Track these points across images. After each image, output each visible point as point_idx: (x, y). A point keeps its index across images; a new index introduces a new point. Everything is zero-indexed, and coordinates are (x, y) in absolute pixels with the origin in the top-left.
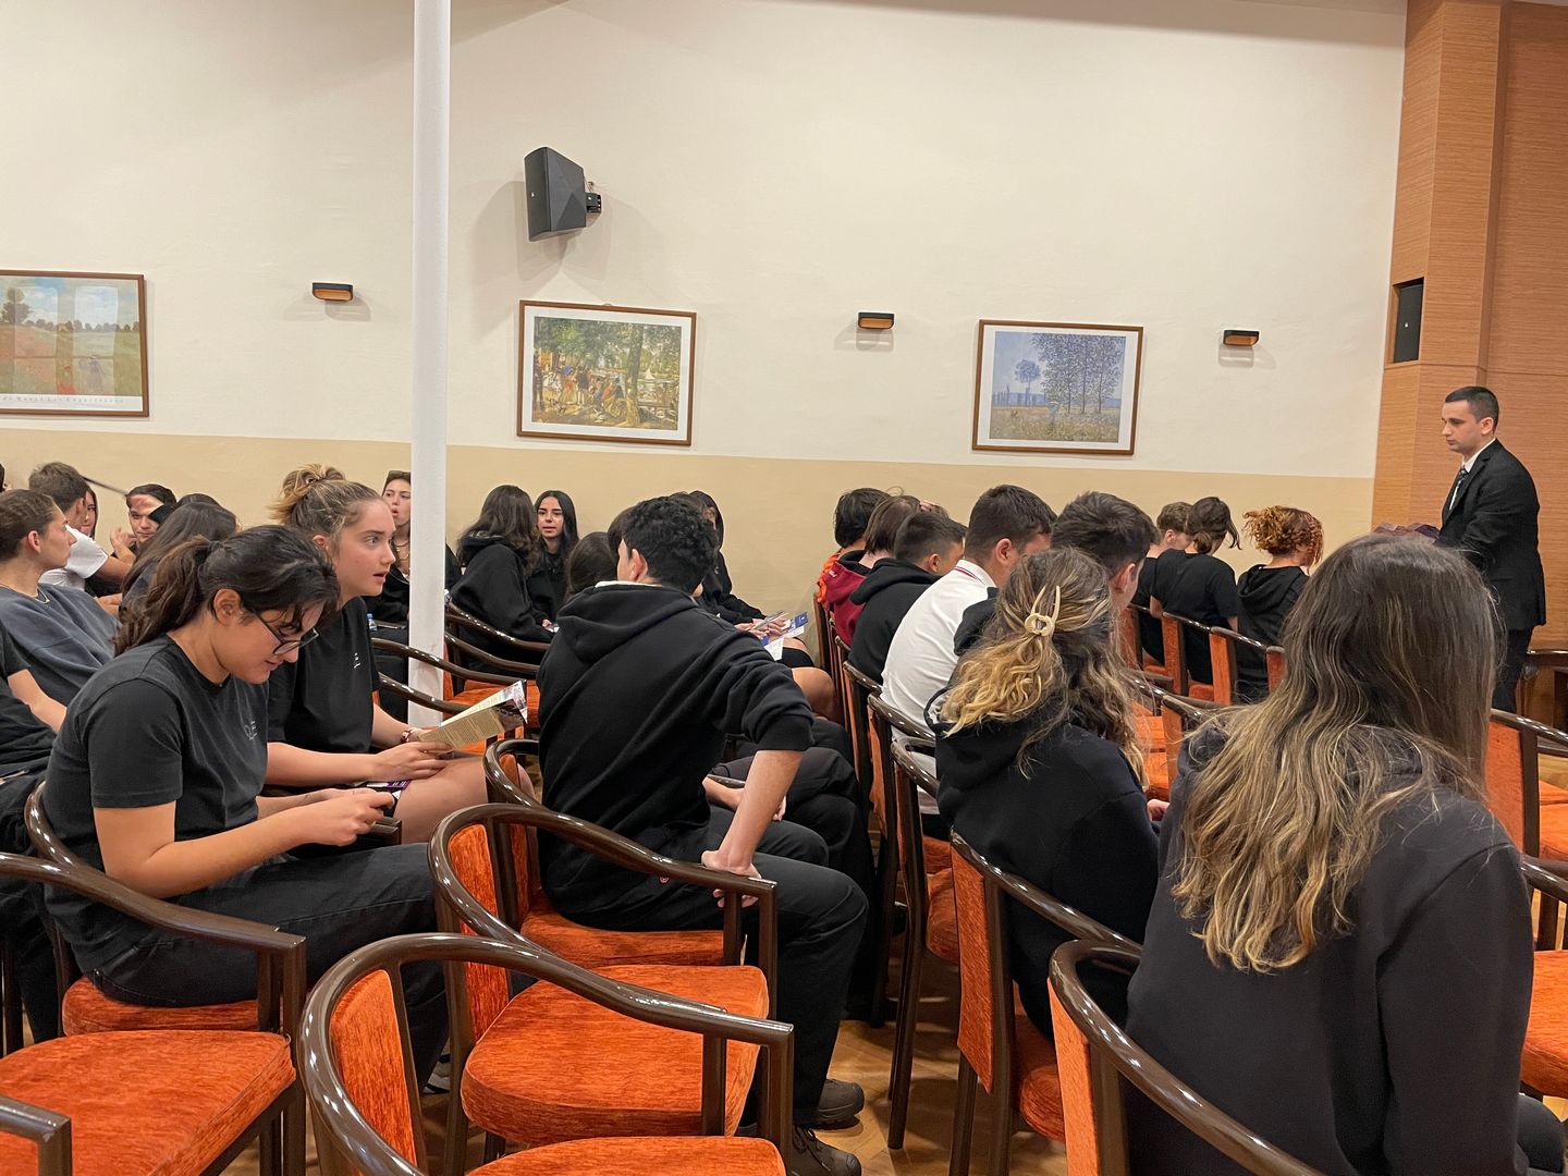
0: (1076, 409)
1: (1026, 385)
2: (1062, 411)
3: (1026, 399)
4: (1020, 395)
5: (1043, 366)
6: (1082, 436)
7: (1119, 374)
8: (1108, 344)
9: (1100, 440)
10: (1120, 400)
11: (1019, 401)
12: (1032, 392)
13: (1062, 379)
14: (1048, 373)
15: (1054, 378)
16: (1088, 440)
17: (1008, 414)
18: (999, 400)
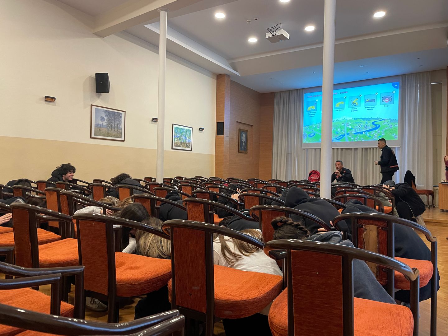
0: (113, 130)
1: (102, 122)
2: (110, 130)
3: (102, 126)
4: (101, 125)
5: (106, 118)
6: (114, 136)
7: (121, 122)
8: (119, 114)
9: (118, 137)
10: (122, 128)
11: (101, 126)
12: (104, 124)
13: (110, 122)
14: (107, 120)
15: (108, 121)
16: (115, 137)
17: (98, 129)
18: (96, 126)
